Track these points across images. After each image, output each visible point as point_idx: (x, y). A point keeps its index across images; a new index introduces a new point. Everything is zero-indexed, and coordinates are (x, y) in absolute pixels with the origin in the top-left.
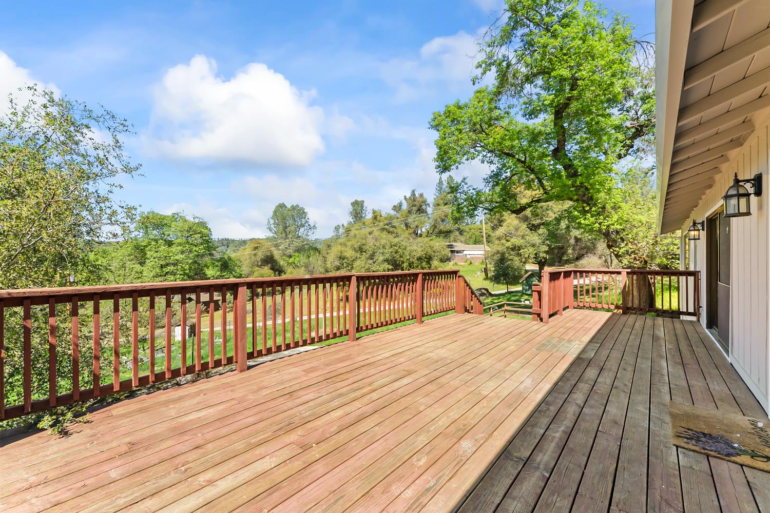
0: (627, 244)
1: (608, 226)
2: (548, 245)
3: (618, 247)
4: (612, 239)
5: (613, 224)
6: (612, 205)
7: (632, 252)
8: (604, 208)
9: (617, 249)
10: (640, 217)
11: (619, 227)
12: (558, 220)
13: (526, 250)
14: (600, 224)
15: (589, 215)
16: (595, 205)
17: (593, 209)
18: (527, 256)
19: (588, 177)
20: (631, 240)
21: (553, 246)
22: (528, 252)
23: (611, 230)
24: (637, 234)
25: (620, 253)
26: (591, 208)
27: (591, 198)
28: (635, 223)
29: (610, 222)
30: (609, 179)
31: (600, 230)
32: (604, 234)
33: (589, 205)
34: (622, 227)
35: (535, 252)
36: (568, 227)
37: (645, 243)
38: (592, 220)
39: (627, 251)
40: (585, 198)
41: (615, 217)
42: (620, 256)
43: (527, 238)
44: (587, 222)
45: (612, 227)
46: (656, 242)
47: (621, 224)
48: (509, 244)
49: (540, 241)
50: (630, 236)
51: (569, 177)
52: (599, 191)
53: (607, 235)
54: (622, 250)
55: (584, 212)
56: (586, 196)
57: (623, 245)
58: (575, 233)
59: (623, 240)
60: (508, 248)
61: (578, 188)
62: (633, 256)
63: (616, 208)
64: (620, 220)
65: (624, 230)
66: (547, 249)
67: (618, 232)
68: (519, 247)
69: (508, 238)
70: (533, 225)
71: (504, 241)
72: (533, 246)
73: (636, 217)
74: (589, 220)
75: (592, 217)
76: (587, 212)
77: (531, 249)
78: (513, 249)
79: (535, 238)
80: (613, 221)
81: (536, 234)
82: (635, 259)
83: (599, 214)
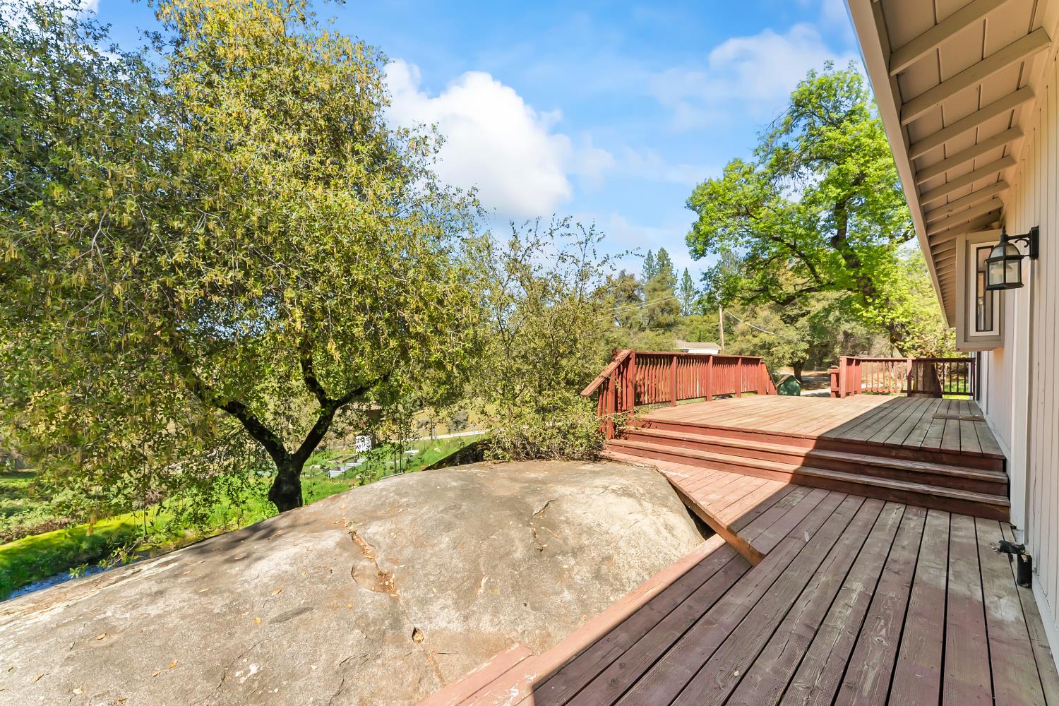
0: (913, 338)
1: (893, 319)
2: (808, 342)
3: (903, 341)
4: (895, 333)
5: (898, 317)
6: (898, 297)
7: (919, 346)
8: (887, 300)
9: (902, 343)
10: (928, 309)
11: (904, 320)
12: (827, 311)
13: (779, 348)
14: (884, 317)
15: (872, 307)
16: (879, 297)
17: (877, 301)
18: (781, 355)
19: (872, 268)
20: (918, 334)
21: (815, 343)
22: (783, 350)
23: (895, 323)
24: (924, 328)
25: (905, 348)
26: (874, 300)
27: (874, 290)
28: (922, 316)
29: (894, 315)
30: (895, 270)
31: (883, 324)
32: (888, 327)
33: (871, 296)
34: (907, 320)
35: (792, 350)
36: (838, 320)
37: (933, 337)
38: (876, 312)
39: (914, 346)
40: (867, 289)
41: (901, 310)
42: (905, 351)
43: (781, 332)
44: (869, 315)
45: (897, 320)
46: (946, 336)
47: (906, 317)
48: (756, 341)
49: (799, 337)
50: (916, 330)
51: (849, 266)
52: (883, 282)
53: (891, 328)
54: (908, 345)
55: (866, 304)
56: (868, 287)
57: (908, 339)
58: (846, 327)
59: (908, 334)
60: (755, 345)
61: (860, 279)
62: (919, 350)
63: (901, 300)
64: (906, 313)
65: (909, 323)
66: (806, 346)
67: (903, 326)
68: (770, 345)
69: (754, 333)
70: (789, 316)
71: (750, 337)
72: (789, 342)
73: (924, 310)
74: (871, 313)
75: (875, 310)
76: (870, 304)
77: (786, 348)
78: (763, 347)
79: (791, 333)
80: (897, 315)
81: (792, 328)
82: (922, 354)
83: (882, 307)
